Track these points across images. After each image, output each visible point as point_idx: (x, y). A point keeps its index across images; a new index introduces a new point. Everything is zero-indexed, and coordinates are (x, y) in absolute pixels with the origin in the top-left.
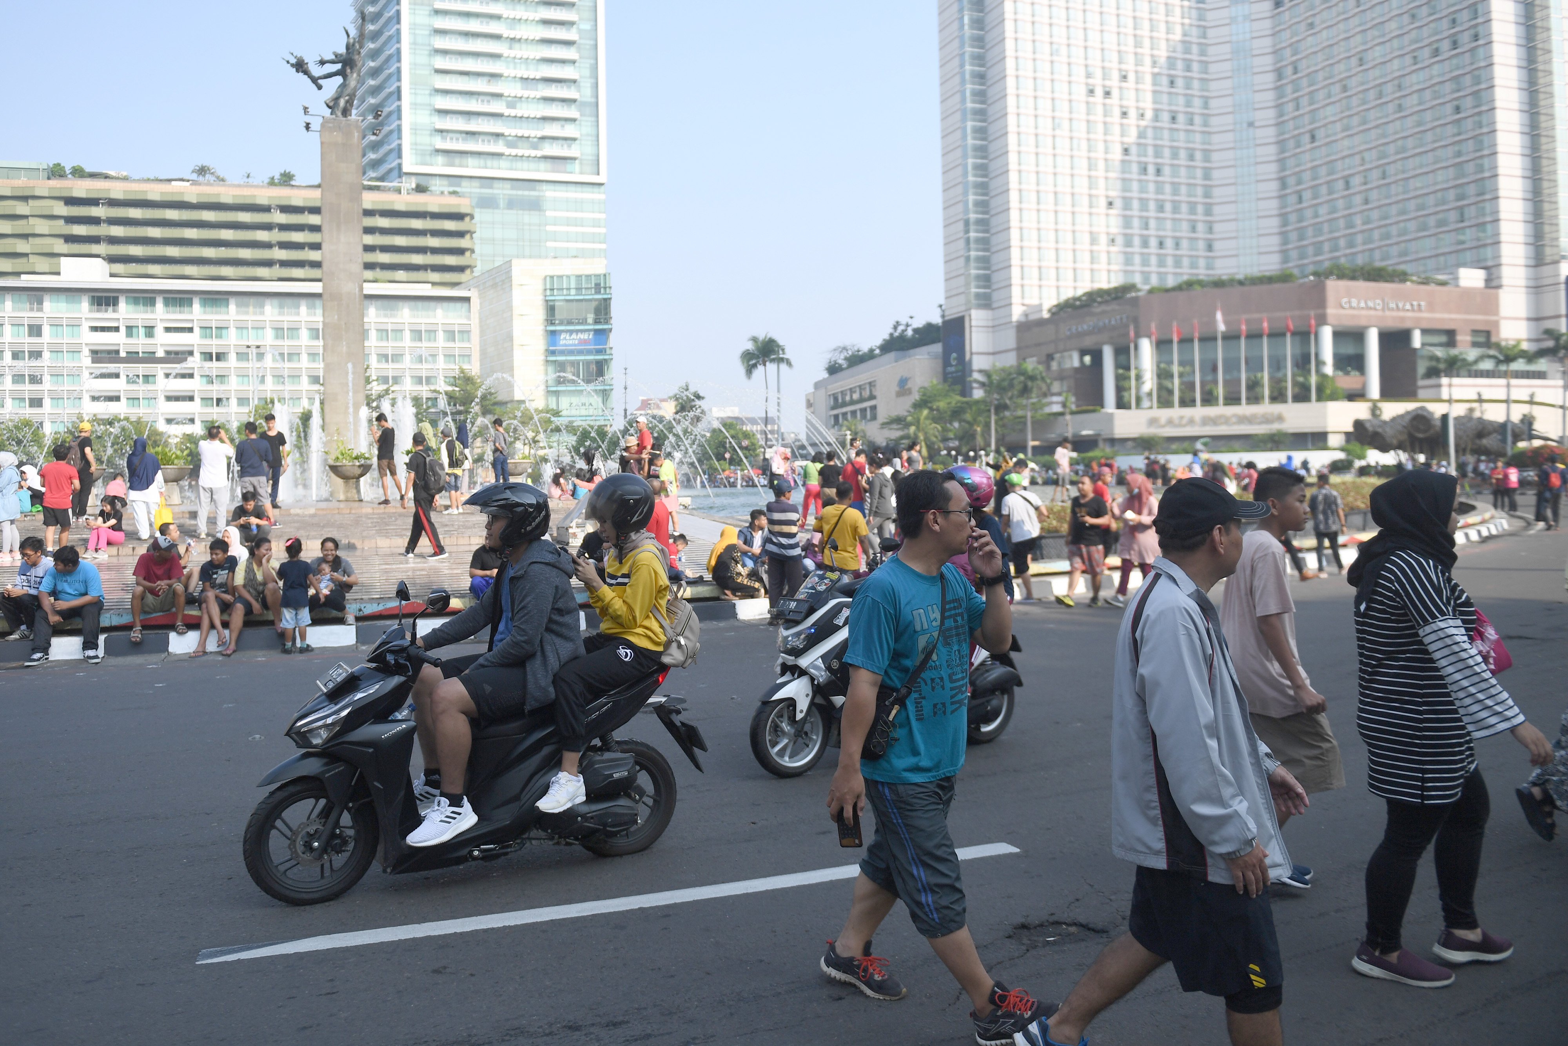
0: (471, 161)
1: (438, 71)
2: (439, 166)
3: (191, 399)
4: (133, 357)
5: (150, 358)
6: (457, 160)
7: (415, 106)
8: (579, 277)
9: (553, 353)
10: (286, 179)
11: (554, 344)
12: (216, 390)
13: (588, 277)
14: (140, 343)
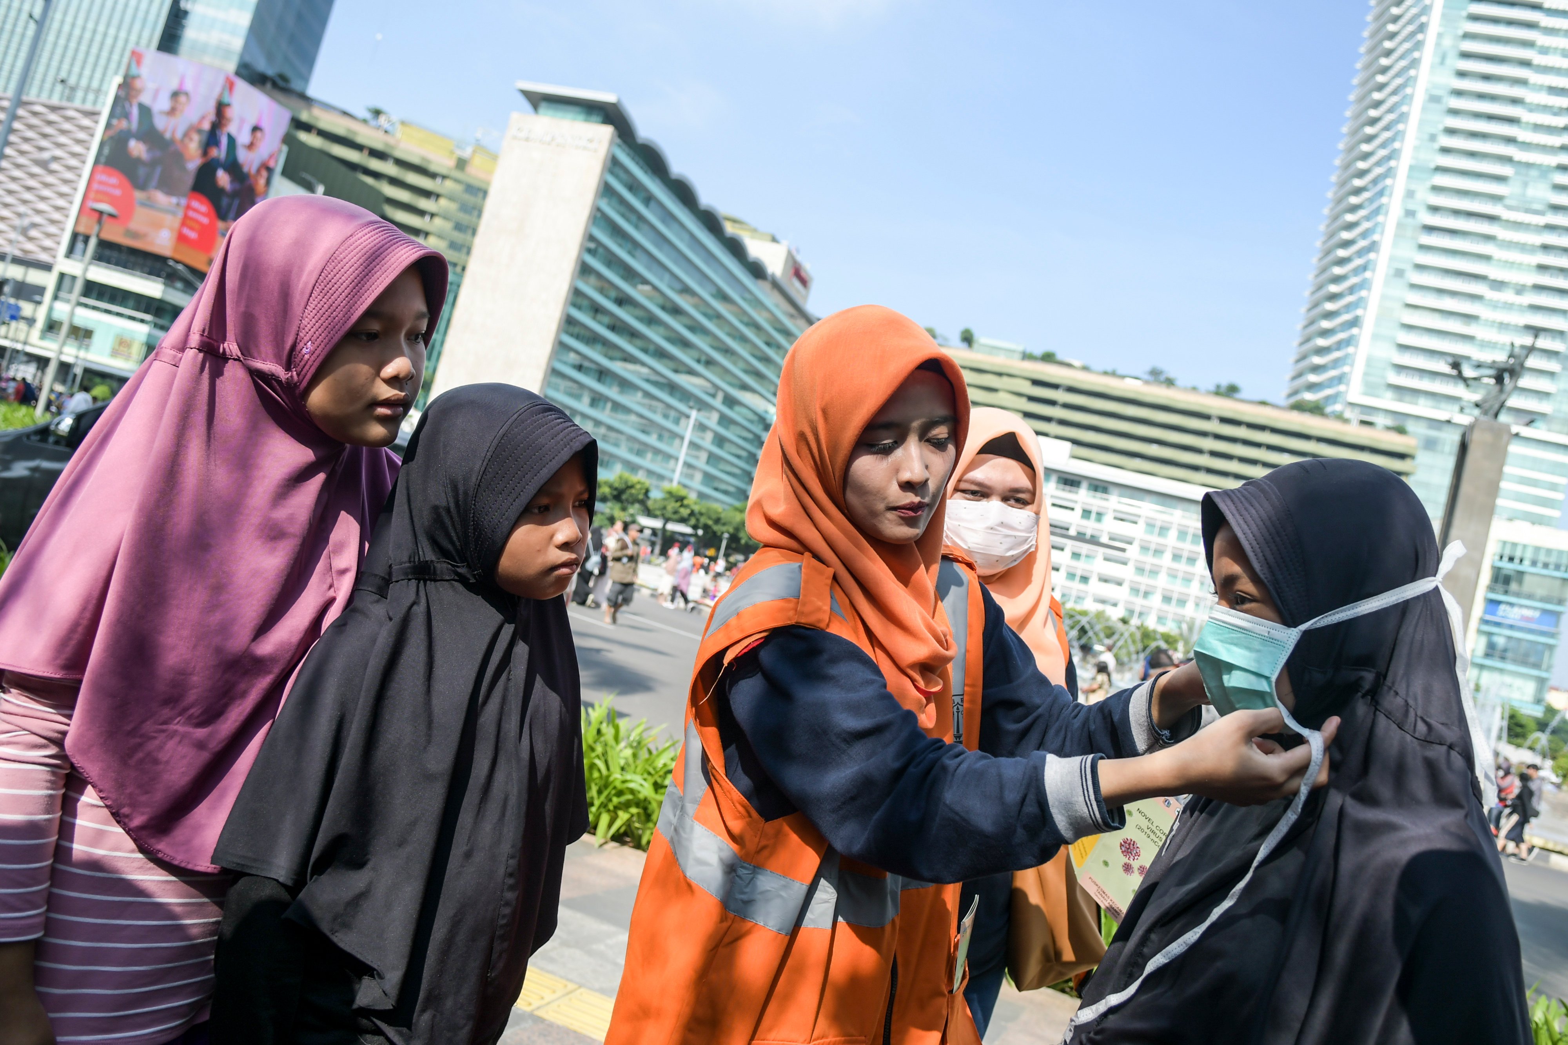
0: (1422, 401)
1: (1409, 306)
2: (1388, 401)
3: (1120, 584)
4: (1080, 537)
5: (1094, 541)
6: (1408, 398)
7: (1376, 337)
8: (1537, 549)
9: (1487, 622)
10: (1231, 391)
11: (1493, 613)
12: (1144, 581)
13: (1549, 551)
14: (1090, 527)
